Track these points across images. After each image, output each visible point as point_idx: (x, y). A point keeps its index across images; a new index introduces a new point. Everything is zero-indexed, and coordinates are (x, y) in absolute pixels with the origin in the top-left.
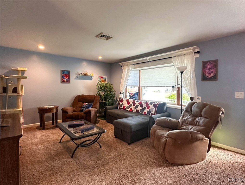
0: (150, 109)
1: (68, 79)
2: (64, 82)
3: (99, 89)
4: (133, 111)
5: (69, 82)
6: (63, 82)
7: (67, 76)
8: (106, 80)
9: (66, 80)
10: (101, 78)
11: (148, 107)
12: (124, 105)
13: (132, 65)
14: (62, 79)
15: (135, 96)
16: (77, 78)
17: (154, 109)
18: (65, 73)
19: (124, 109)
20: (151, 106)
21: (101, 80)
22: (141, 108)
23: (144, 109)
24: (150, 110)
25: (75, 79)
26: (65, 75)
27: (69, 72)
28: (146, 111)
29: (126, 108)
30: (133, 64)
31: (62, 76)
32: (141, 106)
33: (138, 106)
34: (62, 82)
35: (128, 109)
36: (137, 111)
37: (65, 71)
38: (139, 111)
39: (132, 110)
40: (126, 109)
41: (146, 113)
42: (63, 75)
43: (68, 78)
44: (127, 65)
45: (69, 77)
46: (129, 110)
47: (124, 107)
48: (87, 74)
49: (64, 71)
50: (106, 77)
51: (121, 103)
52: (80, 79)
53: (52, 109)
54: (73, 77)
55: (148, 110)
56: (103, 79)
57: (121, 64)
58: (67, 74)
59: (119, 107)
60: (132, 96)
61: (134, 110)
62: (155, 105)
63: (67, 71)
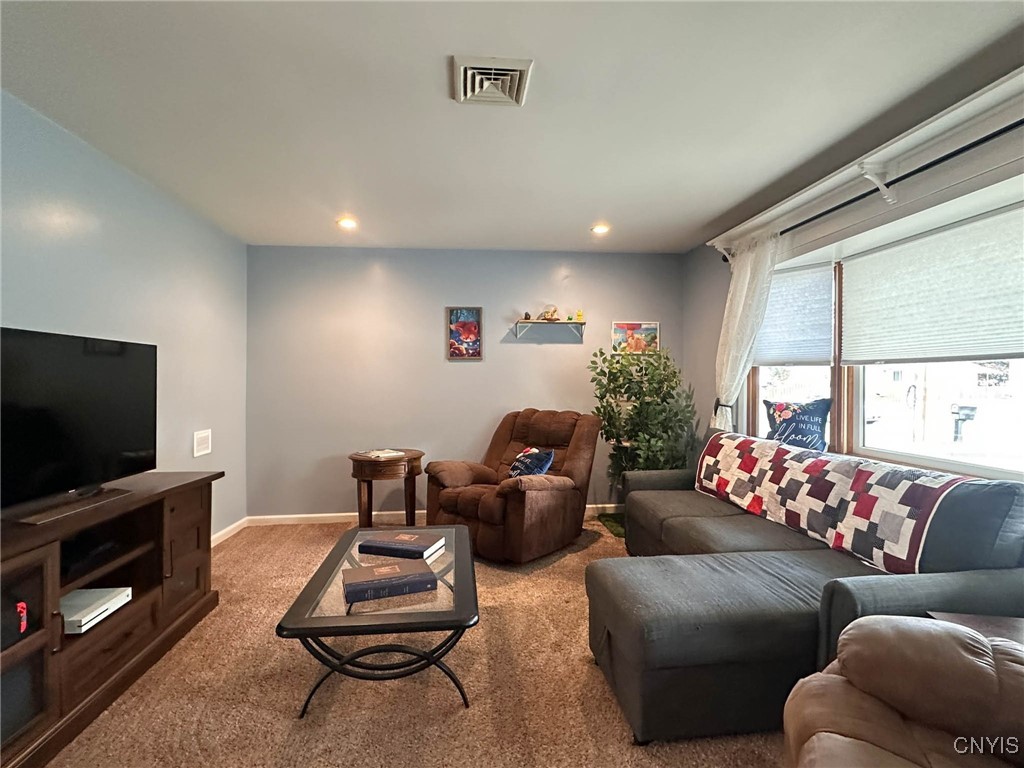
0: (875, 518)
1: (474, 343)
2: (457, 355)
3: (605, 381)
4: (765, 512)
5: (477, 354)
6: (454, 354)
7: (470, 332)
8: (656, 337)
9: (465, 345)
10: (629, 332)
11: (865, 507)
12: (723, 474)
13: (775, 236)
14: (451, 345)
15: (803, 422)
16: (513, 336)
17: (911, 524)
18: (462, 319)
19: (720, 494)
20: (889, 502)
21: (630, 340)
22: (818, 506)
23: (834, 515)
24: (873, 527)
25: (505, 341)
26: (464, 325)
27: (477, 312)
28: (849, 526)
29: (729, 489)
30: (782, 233)
31: (451, 331)
32: (821, 489)
33: (800, 484)
34: (452, 355)
35: (742, 497)
36: (793, 517)
37: (461, 309)
38: (803, 524)
39: (764, 507)
40: (733, 498)
41: (847, 544)
42: (453, 327)
43: (472, 337)
44: (753, 245)
45: (479, 334)
46: (745, 502)
47: (723, 483)
48: (555, 316)
49: (457, 309)
50: (653, 326)
51: (709, 460)
52: (527, 339)
53: (392, 463)
54: (493, 333)
55: (863, 524)
56: (636, 336)
57: (718, 243)
58: (471, 320)
59: (700, 482)
60: (781, 423)
61: (772, 508)
62: (917, 499)
63: (469, 310)
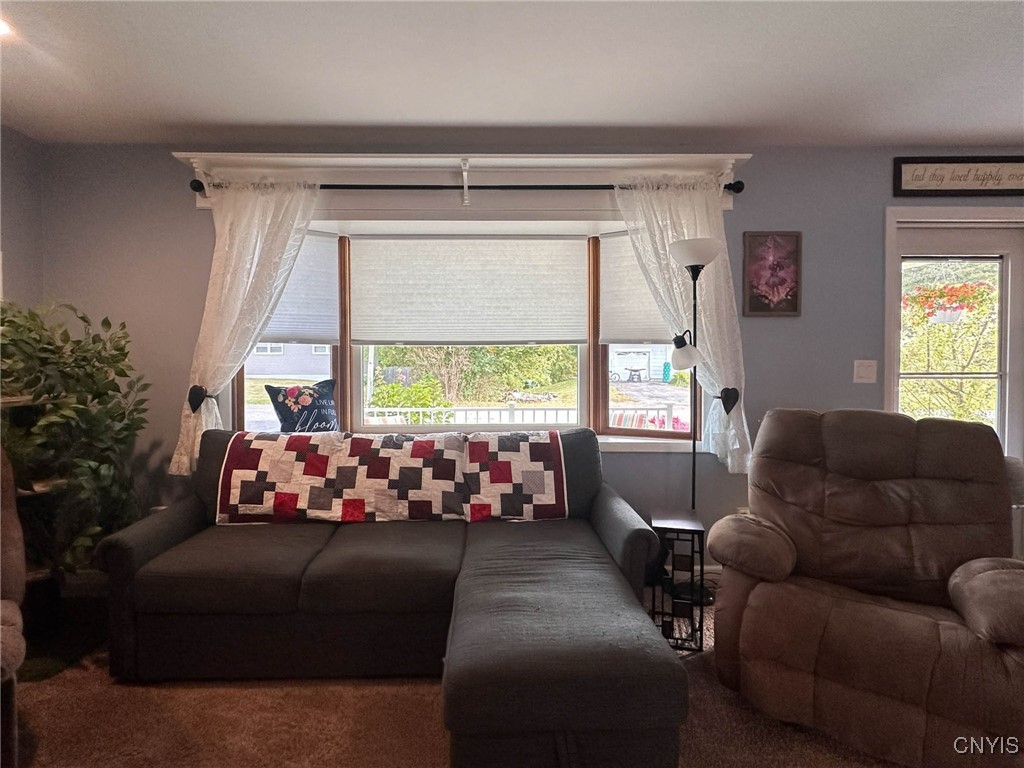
0: (517, 479)
4: (373, 515)
11: (501, 473)
12: (282, 488)
15: (324, 407)
17: (549, 475)
19: (287, 512)
20: (521, 463)
22: (448, 486)
23: (467, 489)
24: (518, 488)
28: (490, 495)
29: (302, 504)
30: (323, 187)
32: (444, 469)
33: (418, 472)
35: (328, 507)
36: (420, 510)
38: (437, 509)
39: (368, 509)
40: (313, 513)
41: (496, 510)
46: (336, 512)
55: (507, 488)
57: (198, 160)
59: (226, 506)
61: (385, 506)
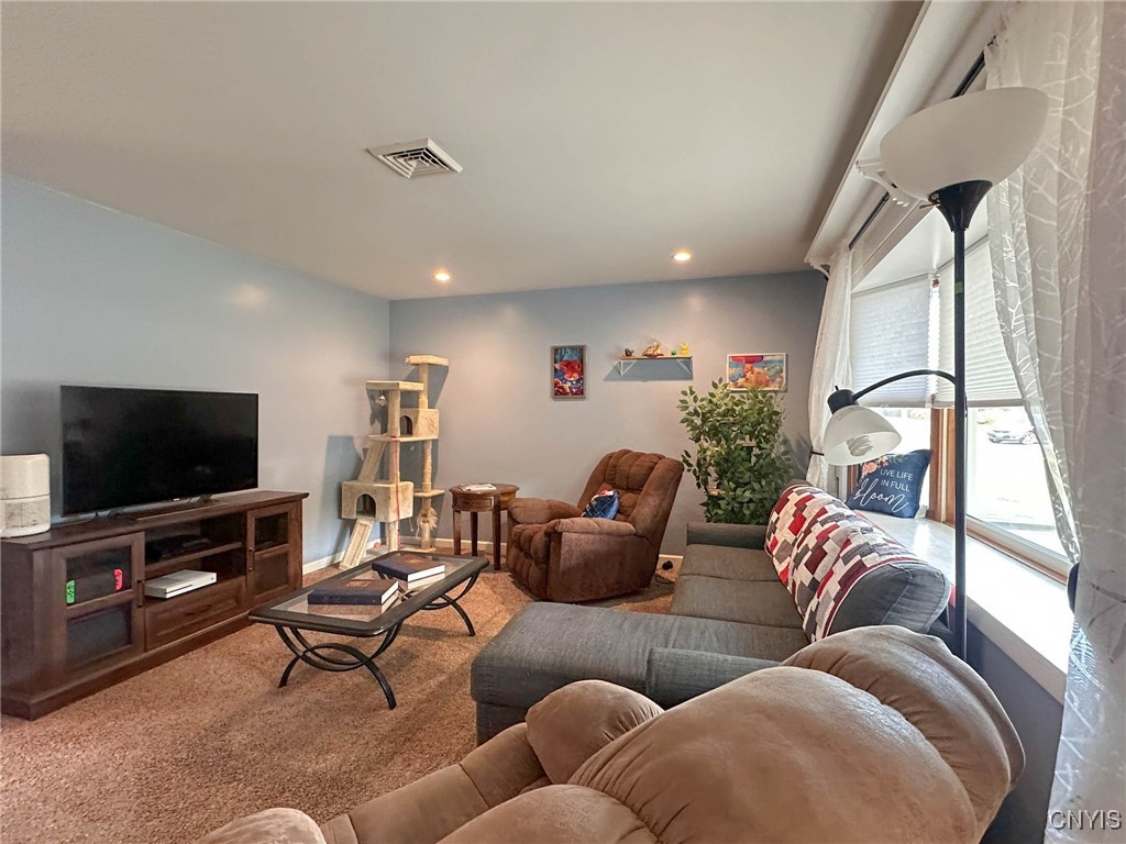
1: (578, 381)
2: (561, 394)
5: (580, 393)
6: (559, 392)
7: (574, 370)
9: (569, 384)
10: (749, 366)
12: (777, 533)
14: (556, 384)
15: (886, 478)
16: (616, 375)
18: (566, 358)
20: (834, 580)
21: (748, 375)
25: (607, 379)
26: (569, 364)
27: (581, 350)
29: (776, 550)
31: (556, 370)
34: (556, 394)
37: (565, 348)
40: (775, 561)
42: (557, 366)
43: (576, 376)
45: (582, 372)
47: (774, 544)
48: (659, 352)
49: (561, 348)
51: (775, 517)
52: (630, 377)
54: (597, 370)
56: (756, 370)
58: (575, 358)
63: (572, 348)
